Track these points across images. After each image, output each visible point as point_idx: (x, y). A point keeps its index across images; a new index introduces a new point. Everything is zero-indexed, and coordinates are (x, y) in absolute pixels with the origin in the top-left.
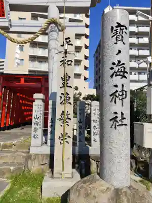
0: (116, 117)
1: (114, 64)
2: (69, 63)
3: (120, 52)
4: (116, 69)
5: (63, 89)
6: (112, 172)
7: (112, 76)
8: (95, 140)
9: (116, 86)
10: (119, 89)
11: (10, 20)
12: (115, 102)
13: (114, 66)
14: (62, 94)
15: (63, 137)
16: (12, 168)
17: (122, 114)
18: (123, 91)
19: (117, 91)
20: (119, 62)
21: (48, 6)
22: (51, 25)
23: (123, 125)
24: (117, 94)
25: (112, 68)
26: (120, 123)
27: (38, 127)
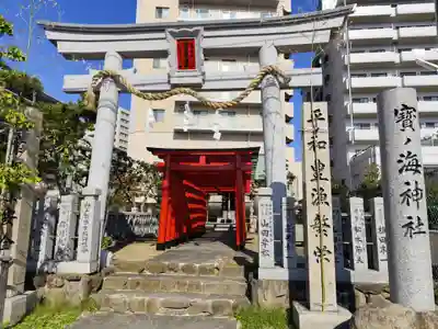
0: (411, 223)
1: (402, 156)
2: (322, 145)
3: (409, 140)
4: (406, 162)
5: (315, 182)
6: (410, 293)
7: (401, 171)
8: (359, 260)
9: (408, 184)
10: (412, 187)
11: (203, 74)
12: (408, 204)
13: (403, 159)
14: (314, 190)
15: (320, 251)
16: (232, 302)
17: (419, 219)
18: (417, 189)
19: (409, 190)
20: (409, 153)
21: (259, 48)
22: (268, 76)
23: (420, 233)
24: (410, 194)
25: (400, 161)
26: (417, 230)
27: (268, 238)
